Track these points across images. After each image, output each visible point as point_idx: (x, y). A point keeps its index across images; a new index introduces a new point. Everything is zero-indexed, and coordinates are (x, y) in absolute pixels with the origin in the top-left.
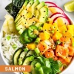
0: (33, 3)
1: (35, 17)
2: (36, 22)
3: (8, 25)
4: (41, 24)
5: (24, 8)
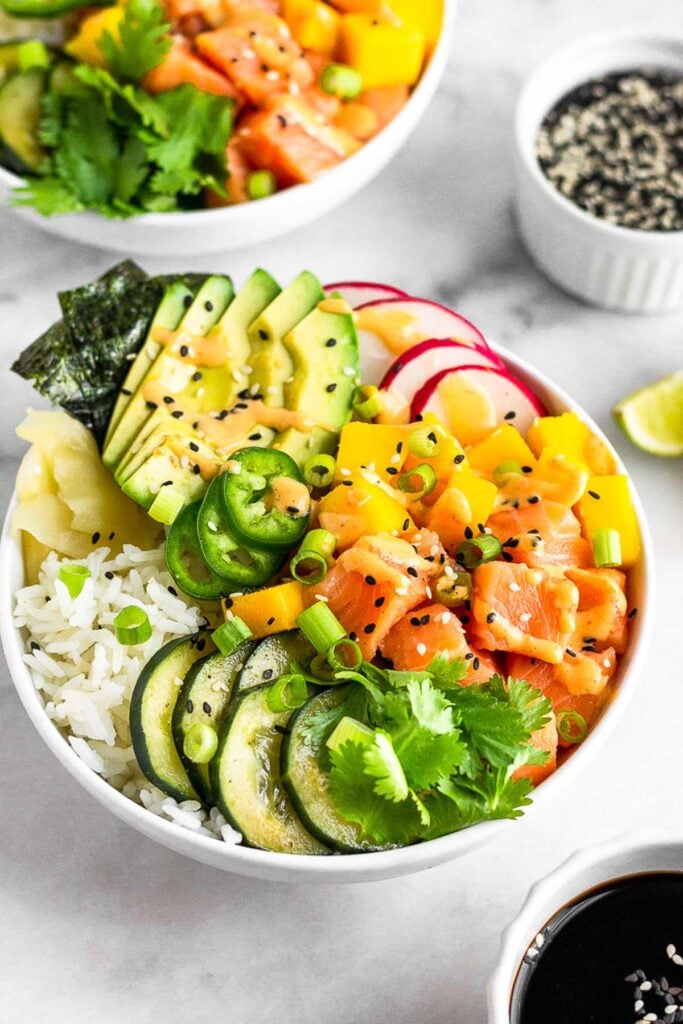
0: (232, 297)
1: (258, 397)
2: (278, 432)
3: (54, 488)
4: (316, 438)
5: (162, 348)
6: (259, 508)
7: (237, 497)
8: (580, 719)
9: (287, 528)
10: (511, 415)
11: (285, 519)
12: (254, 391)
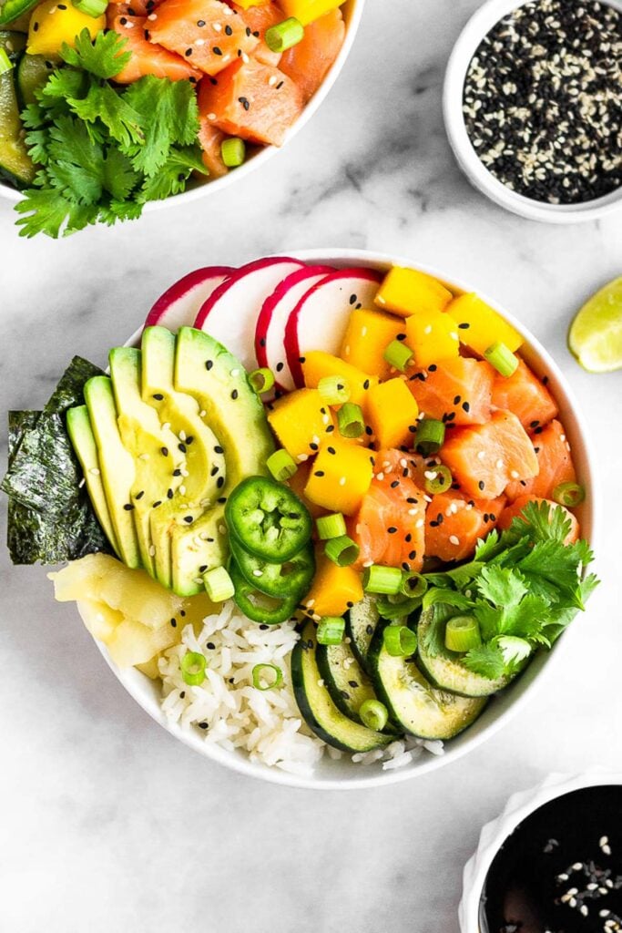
6: (273, 533)
7: (254, 539)
8: (573, 487)
9: (301, 529)
10: (353, 299)
11: (294, 523)
12: (184, 437)
